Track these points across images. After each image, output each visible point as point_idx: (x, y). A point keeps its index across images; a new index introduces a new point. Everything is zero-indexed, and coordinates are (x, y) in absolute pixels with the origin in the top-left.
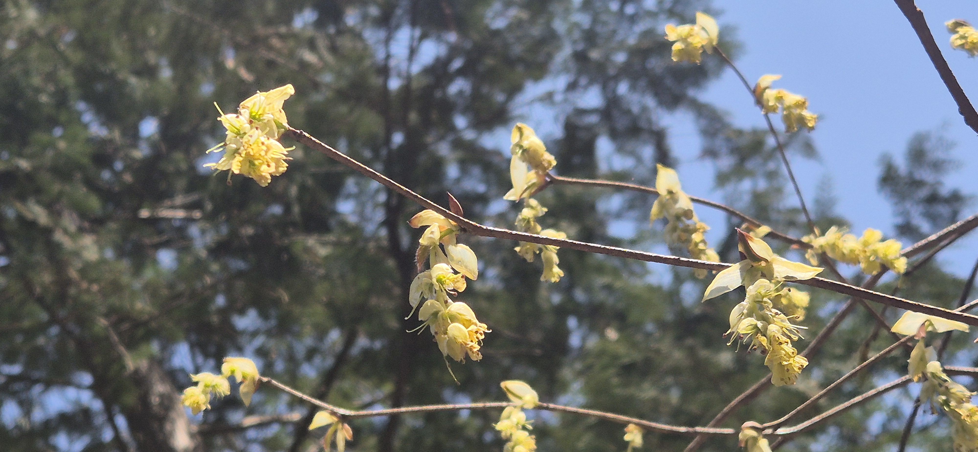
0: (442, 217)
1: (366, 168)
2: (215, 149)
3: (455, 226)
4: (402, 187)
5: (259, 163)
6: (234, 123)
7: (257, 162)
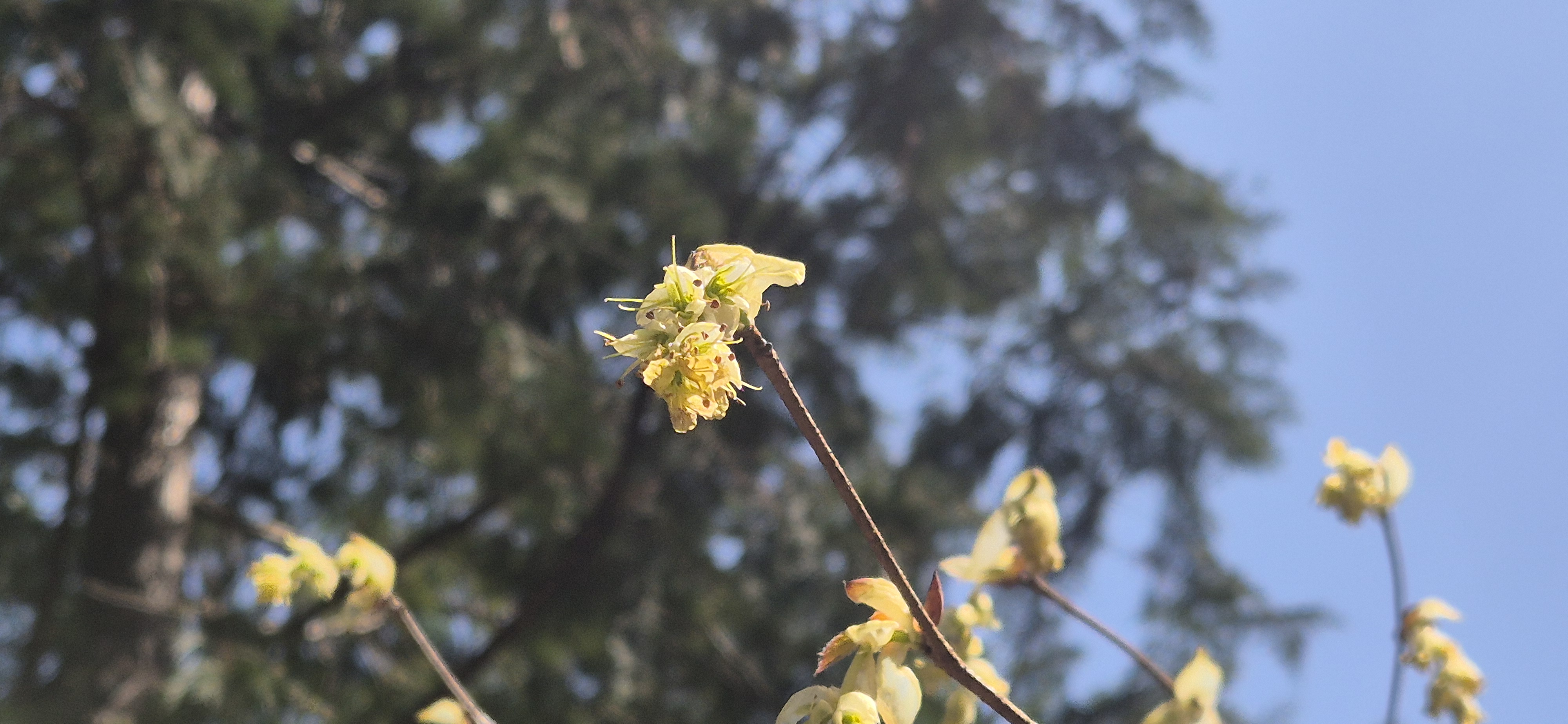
0: (906, 608)
1: (834, 462)
2: (623, 303)
3: (916, 633)
4: (873, 524)
5: (692, 388)
6: (681, 284)
7: (687, 382)
